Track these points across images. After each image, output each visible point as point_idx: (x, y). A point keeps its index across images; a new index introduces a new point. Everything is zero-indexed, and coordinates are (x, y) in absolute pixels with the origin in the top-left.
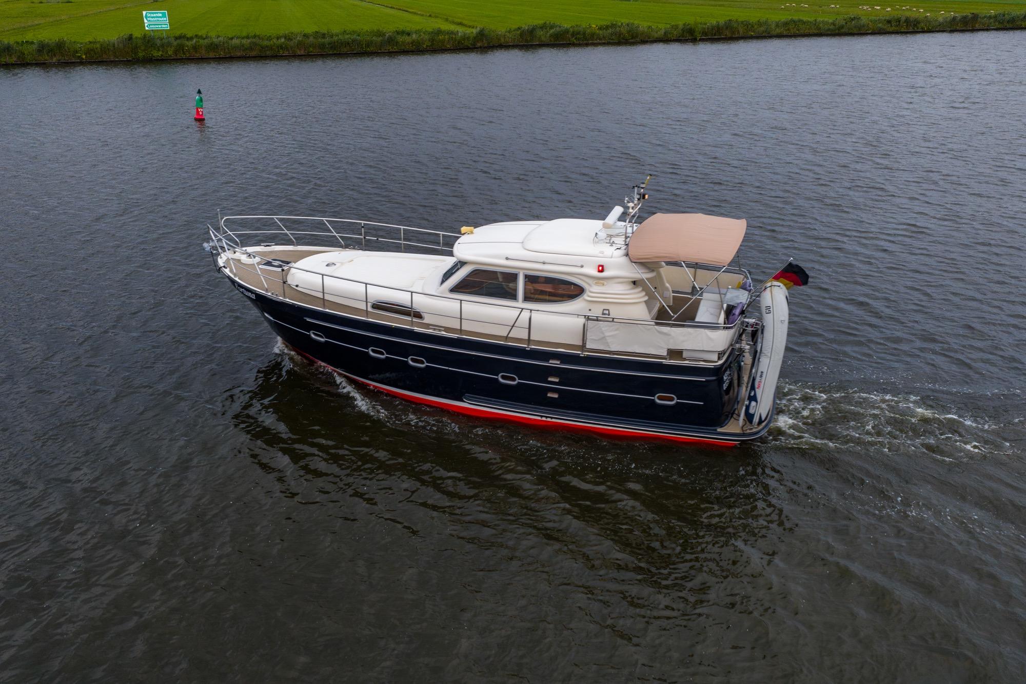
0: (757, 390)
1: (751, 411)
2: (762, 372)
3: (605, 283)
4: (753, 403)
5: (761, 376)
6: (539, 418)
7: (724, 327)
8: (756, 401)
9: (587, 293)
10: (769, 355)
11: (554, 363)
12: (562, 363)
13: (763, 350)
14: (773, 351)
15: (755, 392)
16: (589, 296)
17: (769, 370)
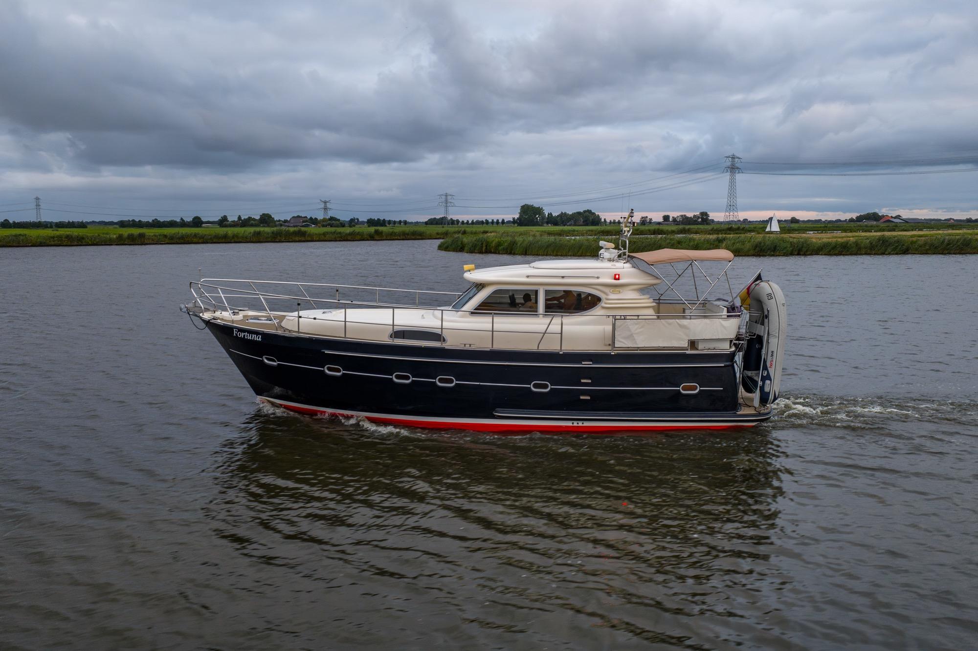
0: (769, 369)
1: (767, 389)
2: (772, 352)
3: (621, 291)
4: (768, 382)
5: (772, 355)
6: (569, 424)
7: (728, 316)
8: (770, 380)
9: (604, 300)
10: (777, 335)
11: (586, 364)
12: (594, 363)
13: (770, 332)
14: (780, 332)
15: (768, 372)
16: (606, 304)
17: (778, 348)
